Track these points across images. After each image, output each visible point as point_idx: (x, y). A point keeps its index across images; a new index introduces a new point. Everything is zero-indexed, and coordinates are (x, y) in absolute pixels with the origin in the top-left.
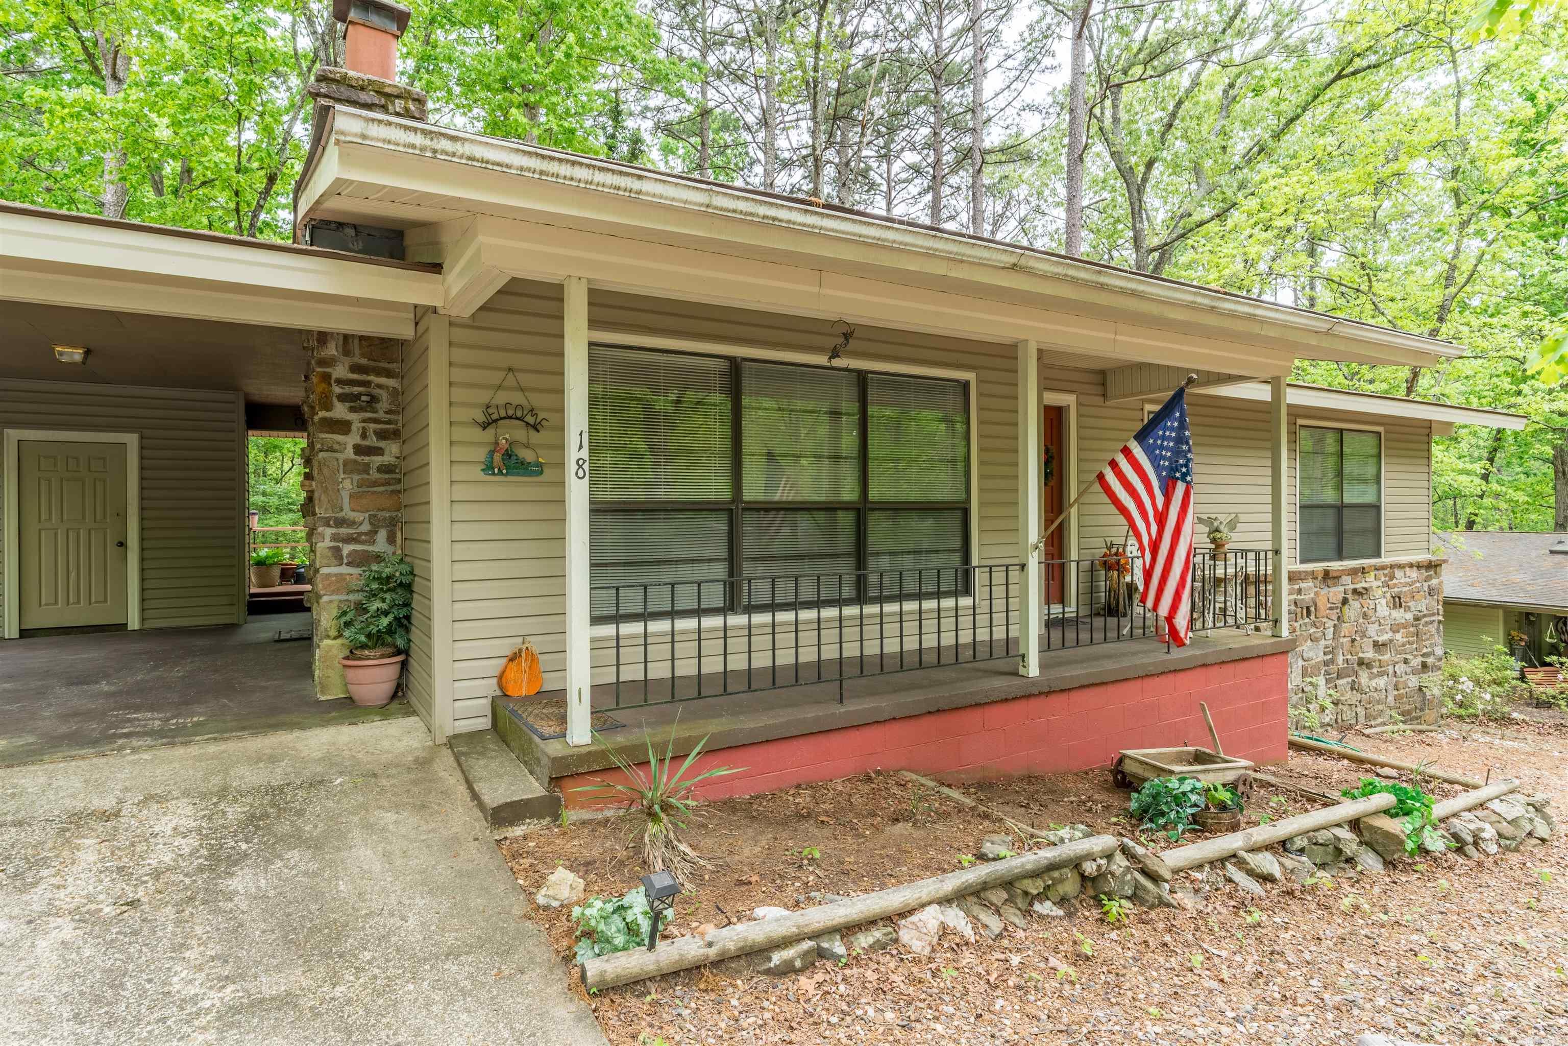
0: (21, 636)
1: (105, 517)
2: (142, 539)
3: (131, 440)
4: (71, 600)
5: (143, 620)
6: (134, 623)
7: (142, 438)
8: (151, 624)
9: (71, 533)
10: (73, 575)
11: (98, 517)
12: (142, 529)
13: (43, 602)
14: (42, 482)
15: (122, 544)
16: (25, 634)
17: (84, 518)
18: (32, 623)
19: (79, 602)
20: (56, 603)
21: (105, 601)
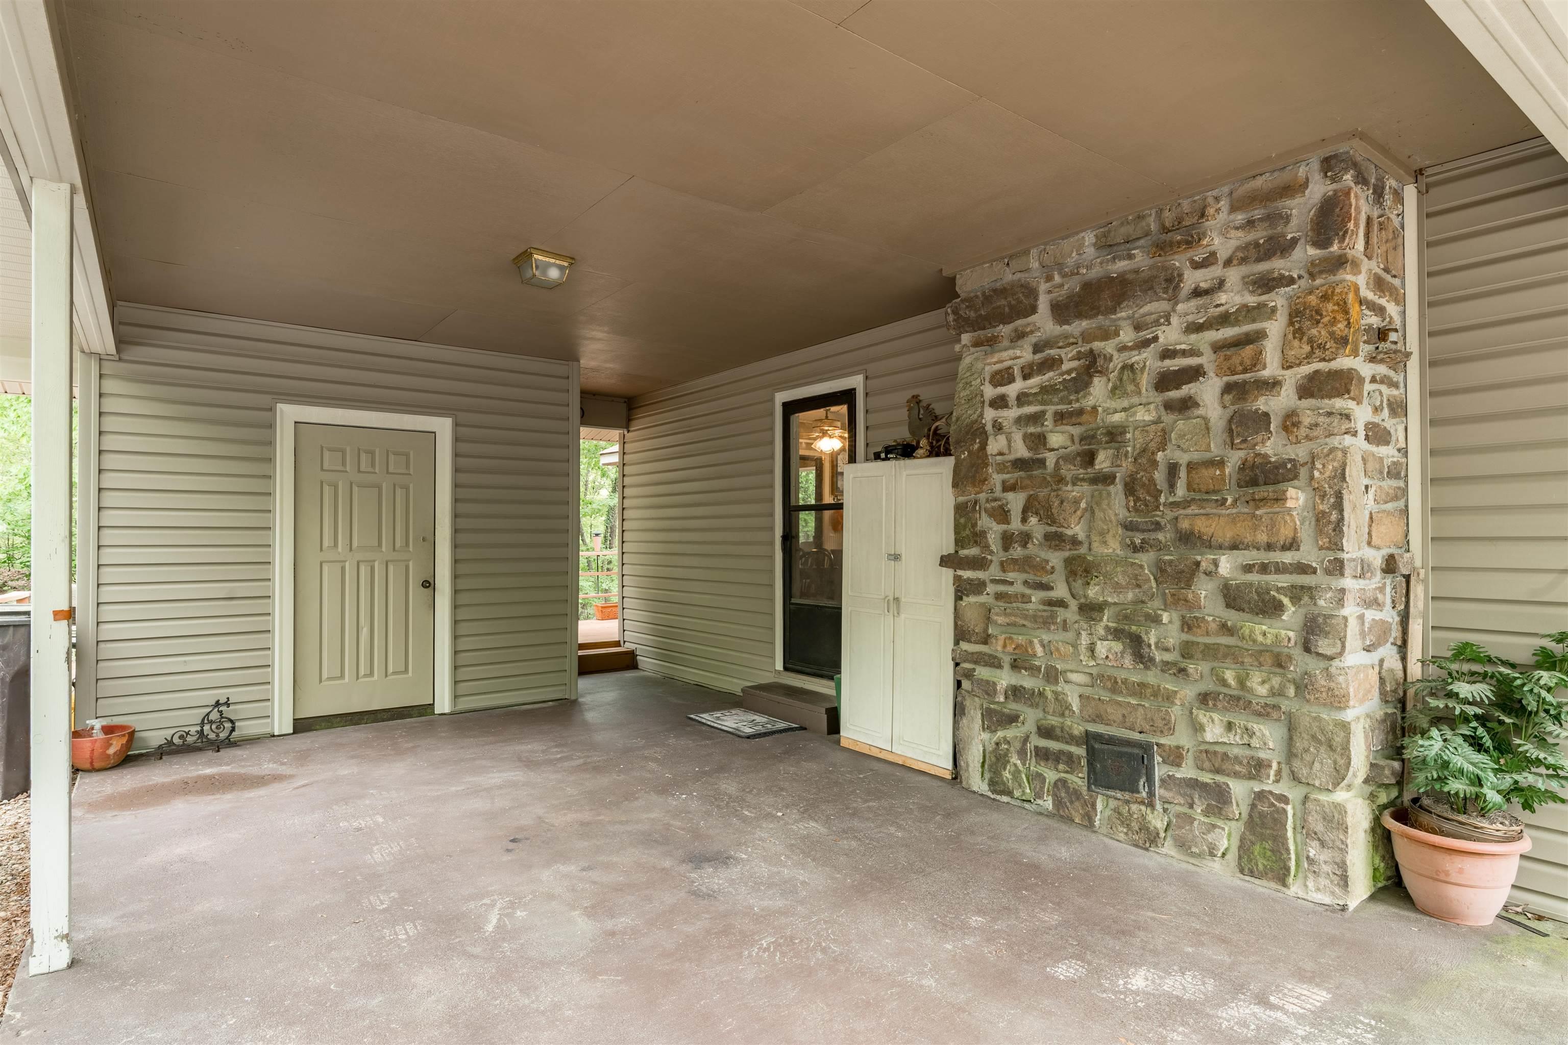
0: (295, 732)
1: (407, 544)
2: (455, 577)
3: (443, 427)
4: (362, 673)
5: (456, 697)
6: (443, 705)
7: (456, 425)
8: (466, 704)
9: (363, 568)
10: (365, 632)
11: (398, 545)
12: (456, 561)
13: (325, 675)
14: (326, 488)
15: (428, 584)
16: (302, 726)
17: (380, 545)
18: (311, 710)
19: (371, 674)
20: (342, 676)
21: (406, 670)
